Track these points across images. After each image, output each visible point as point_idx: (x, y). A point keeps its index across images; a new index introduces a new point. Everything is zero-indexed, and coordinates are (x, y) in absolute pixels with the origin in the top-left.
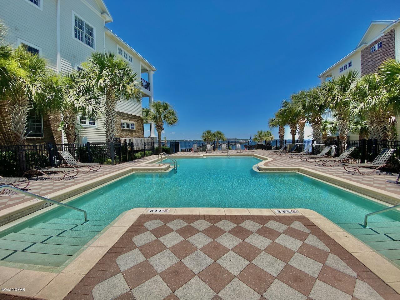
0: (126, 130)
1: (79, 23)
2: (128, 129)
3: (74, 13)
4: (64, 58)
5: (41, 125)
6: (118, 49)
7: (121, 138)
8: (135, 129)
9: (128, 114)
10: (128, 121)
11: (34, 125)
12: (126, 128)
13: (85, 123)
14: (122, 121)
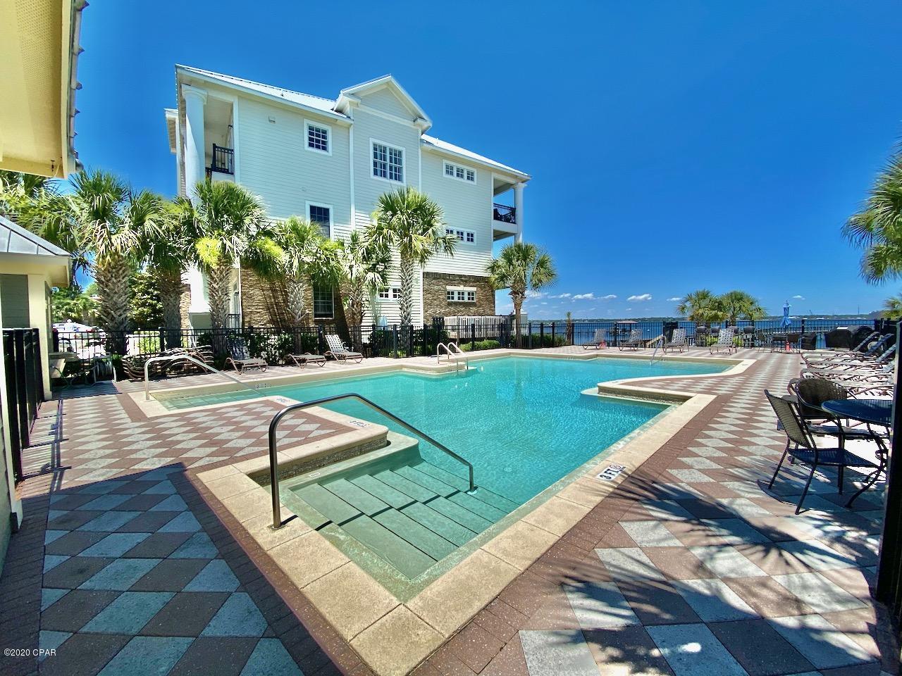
0: (456, 303)
1: (379, 152)
2: (461, 301)
3: (372, 141)
4: (359, 210)
5: (331, 303)
6: (444, 167)
7: (445, 318)
8: (475, 301)
9: (460, 276)
10: (461, 288)
11: (324, 303)
12: (456, 299)
13: (387, 296)
14: (449, 288)
